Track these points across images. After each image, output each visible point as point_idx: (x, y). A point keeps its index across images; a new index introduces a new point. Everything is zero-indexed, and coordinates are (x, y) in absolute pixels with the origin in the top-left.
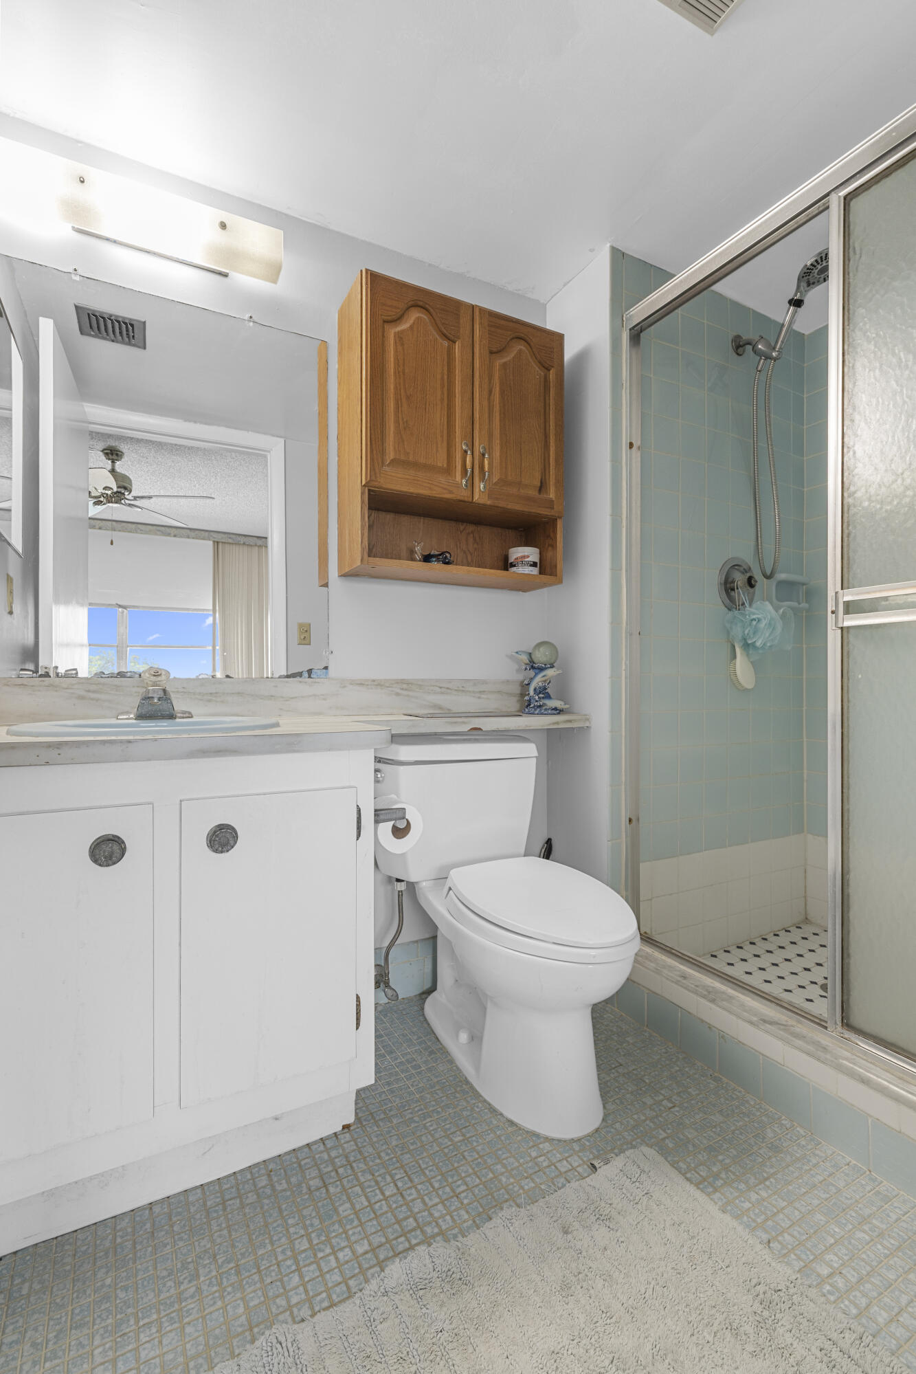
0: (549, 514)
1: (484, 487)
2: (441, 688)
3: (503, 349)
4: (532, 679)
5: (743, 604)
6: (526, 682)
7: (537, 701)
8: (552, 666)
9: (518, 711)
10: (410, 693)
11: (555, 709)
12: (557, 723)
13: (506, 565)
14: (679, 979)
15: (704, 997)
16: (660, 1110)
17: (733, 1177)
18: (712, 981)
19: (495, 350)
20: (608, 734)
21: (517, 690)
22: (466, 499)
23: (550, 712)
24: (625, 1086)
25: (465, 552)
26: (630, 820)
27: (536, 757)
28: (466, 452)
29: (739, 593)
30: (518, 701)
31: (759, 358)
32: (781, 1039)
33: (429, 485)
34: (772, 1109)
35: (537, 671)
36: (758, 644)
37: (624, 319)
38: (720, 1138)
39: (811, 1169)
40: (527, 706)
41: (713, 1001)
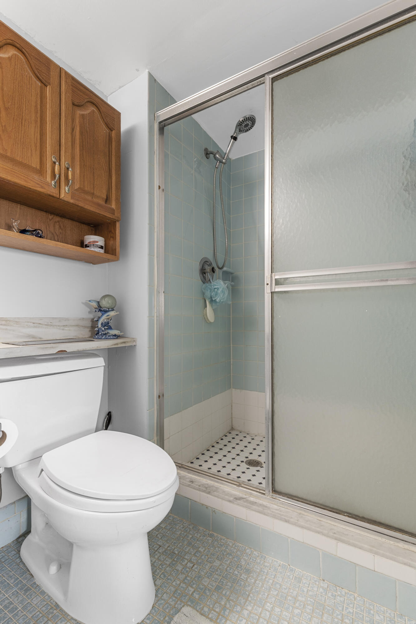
0: (112, 217)
1: (69, 190)
2: (34, 323)
3: (81, 106)
4: (99, 318)
5: (209, 280)
6: (96, 319)
7: (103, 331)
8: (113, 310)
9: (91, 337)
10: (8, 328)
11: (115, 335)
12: (117, 344)
13: (82, 245)
14: (190, 483)
15: (204, 491)
16: (187, 571)
17: (233, 604)
18: (206, 480)
19: (76, 103)
20: (147, 348)
21: (89, 324)
22: (55, 195)
23: (111, 337)
24: (165, 561)
25: (53, 234)
26: (159, 396)
27: (104, 366)
28: (55, 163)
29: (208, 275)
30: (90, 331)
31: (217, 161)
32: (246, 507)
33: (24, 178)
34: (240, 545)
35: (103, 312)
36: (218, 300)
37: (156, 116)
38: (221, 577)
39: (266, 578)
40: (96, 334)
41: (209, 493)
